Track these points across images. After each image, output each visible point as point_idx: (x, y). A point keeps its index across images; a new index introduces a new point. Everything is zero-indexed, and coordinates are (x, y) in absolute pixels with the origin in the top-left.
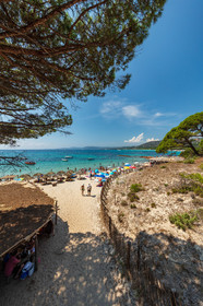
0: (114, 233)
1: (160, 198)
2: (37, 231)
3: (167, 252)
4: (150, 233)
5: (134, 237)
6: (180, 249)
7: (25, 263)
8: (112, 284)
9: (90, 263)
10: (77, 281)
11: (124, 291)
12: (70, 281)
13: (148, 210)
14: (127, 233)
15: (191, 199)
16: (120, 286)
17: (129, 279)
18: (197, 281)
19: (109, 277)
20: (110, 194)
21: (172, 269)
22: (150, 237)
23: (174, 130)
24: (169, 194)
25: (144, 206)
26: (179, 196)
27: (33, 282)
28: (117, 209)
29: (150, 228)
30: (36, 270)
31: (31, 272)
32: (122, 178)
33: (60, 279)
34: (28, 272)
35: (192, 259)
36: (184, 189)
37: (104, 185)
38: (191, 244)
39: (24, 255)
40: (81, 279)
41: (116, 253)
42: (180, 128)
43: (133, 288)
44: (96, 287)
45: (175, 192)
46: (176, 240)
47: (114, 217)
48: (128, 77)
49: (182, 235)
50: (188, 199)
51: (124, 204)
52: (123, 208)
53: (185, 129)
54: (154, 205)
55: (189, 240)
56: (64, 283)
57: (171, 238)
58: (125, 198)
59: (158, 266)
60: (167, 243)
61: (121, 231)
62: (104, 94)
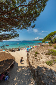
0: (31, 66)
1: (43, 56)
3: (45, 72)
5: (36, 68)
6: (48, 71)
7: (6, 76)
8: (30, 81)
9: (24, 75)
10: (20, 81)
11: (33, 83)
12: (19, 81)
13: (40, 60)
15: (51, 56)
16: (32, 82)
17: (35, 80)
18: (53, 81)
19: (29, 79)
20: (29, 55)
21: (46, 77)
22: (40, 68)
23: (47, 36)
24: (45, 55)
25: (39, 58)
26: (48, 55)
27: (8, 81)
28: (31, 59)
29: (40, 65)
30: (9, 78)
31: (8, 79)
32: (33, 50)
33: (16, 80)
34: (7, 79)
35: (52, 74)
36: (49, 54)
37: (28, 52)
39: (6, 74)
40: (22, 80)
41: (31, 72)
42: (48, 36)
43: (36, 82)
44: (26, 82)
45: (47, 54)
47: (31, 61)
48: (35, 25)
49: (49, 67)
50: (50, 57)
51: (33, 58)
52: (33, 59)
53: (50, 36)
54: (41, 58)
55: (51, 69)
56: (17, 82)
57: (46, 68)
58: (34, 56)
59: (42, 76)
60: (45, 70)
61: (33, 66)
62: (28, 29)
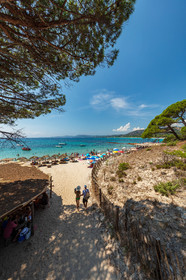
0: (104, 203)
1: (147, 173)
2: (33, 199)
3: (152, 214)
4: (137, 200)
5: (122, 205)
6: (164, 210)
7: (22, 228)
8: (103, 244)
9: (83, 228)
10: (70, 242)
11: (113, 250)
12: (64, 243)
13: (135, 183)
14: (116, 203)
15: (173, 172)
16: (109, 246)
17: (117, 239)
18: (179, 235)
19: (100, 239)
20: (100, 173)
21: (157, 227)
22: (137, 203)
24: (153, 170)
25: (131, 181)
26: (163, 170)
27: (30, 244)
28: (107, 184)
29: (136, 197)
30: (32, 234)
32: (111, 160)
33: (54, 241)
35: (175, 217)
36: (167, 165)
37: (94, 167)
38: (173, 207)
40: (74, 241)
41: (105, 219)
43: (121, 246)
44: (88, 247)
45: (159, 168)
46: (160, 204)
47: (105, 191)
48: (116, 53)
49: (165, 200)
50: (170, 173)
51: (113, 180)
52: (112, 183)
54: (140, 179)
55: (172, 204)
56: (58, 245)
57: (155, 203)
58: (114, 175)
59: (143, 225)
60: (152, 207)
61: (112, 201)
62: (94, 72)
